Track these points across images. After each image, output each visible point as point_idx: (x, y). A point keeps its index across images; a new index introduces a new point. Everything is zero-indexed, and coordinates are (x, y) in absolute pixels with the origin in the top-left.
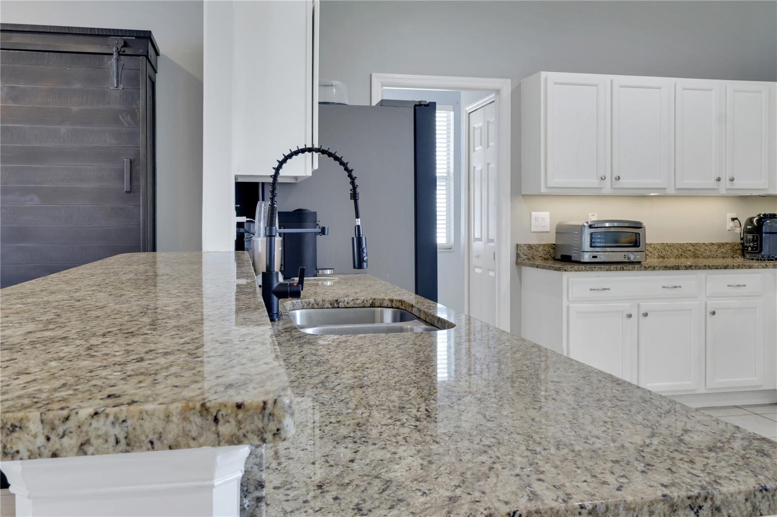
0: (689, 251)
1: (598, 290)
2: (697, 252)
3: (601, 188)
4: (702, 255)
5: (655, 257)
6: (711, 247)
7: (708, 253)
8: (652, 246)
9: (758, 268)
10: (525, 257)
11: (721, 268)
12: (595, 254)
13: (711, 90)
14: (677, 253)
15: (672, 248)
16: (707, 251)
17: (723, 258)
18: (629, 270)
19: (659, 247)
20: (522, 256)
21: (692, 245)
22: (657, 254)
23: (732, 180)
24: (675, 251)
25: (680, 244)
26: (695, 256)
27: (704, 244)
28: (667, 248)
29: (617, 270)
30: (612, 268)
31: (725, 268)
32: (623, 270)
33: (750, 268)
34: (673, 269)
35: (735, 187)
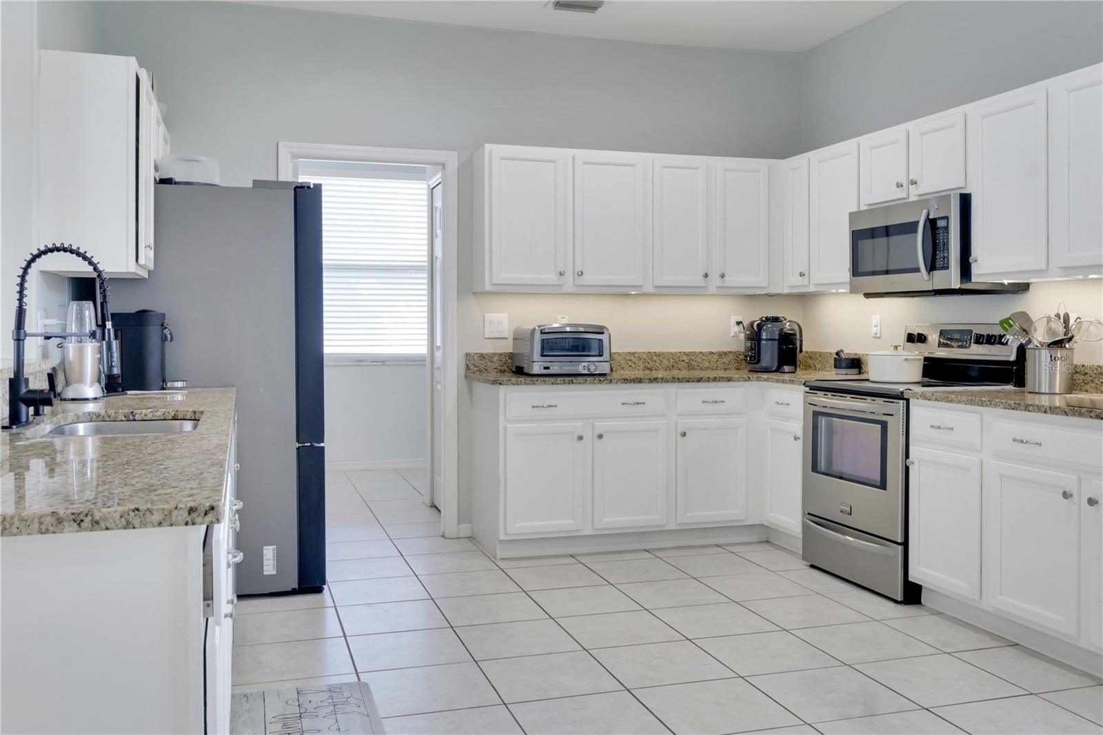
0: (683, 361)
1: (543, 407)
2: (692, 363)
3: (561, 285)
4: (699, 366)
5: (640, 368)
6: (709, 356)
7: (707, 364)
8: (636, 355)
9: (739, 381)
10: (475, 369)
11: (694, 381)
12: (547, 365)
13: (697, 169)
14: (667, 364)
15: (661, 357)
16: (705, 362)
17: (725, 369)
18: (580, 383)
19: (645, 356)
20: (472, 367)
21: (687, 354)
22: (642, 365)
23: (723, 276)
24: (665, 361)
25: (672, 354)
26: (690, 367)
27: (701, 353)
28: (655, 358)
29: (565, 383)
30: (558, 381)
31: (698, 381)
32: (572, 383)
33: (729, 381)
34: (634, 382)
35: (726, 285)
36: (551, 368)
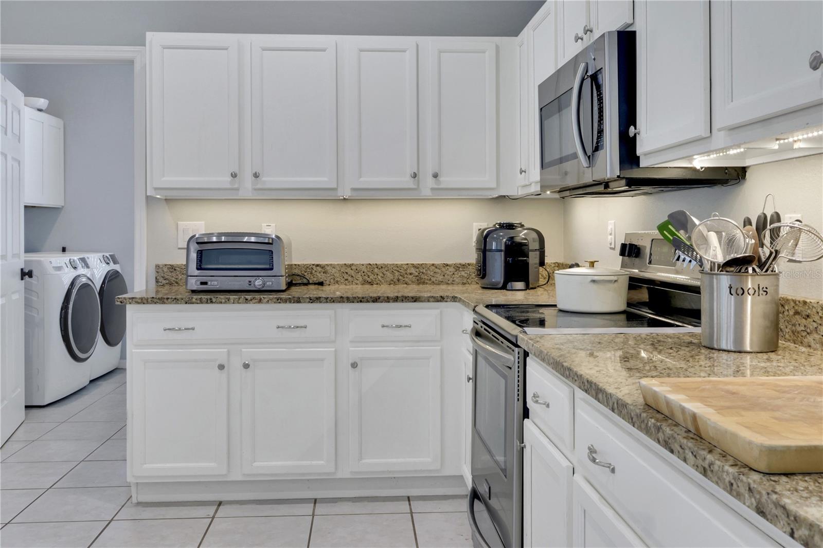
0: (411, 274)
1: (178, 329)
2: (423, 276)
4: (430, 279)
5: (358, 282)
6: (444, 269)
7: (440, 278)
8: (353, 267)
10: (164, 282)
12: (204, 279)
13: (404, 51)
14: (392, 278)
15: (383, 270)
16: (438, 275)
17: (464, 284)
19: (364, 269)
20: (161, 280)
21: (415, 266)
22: (361, 279)
23: (435, 176)
24: (388, 274)
25: (397, 266)
26: (420, 281)
27: (433, 265)
28: (376, 270)
35: (442, 186)
36: (209, 283)
